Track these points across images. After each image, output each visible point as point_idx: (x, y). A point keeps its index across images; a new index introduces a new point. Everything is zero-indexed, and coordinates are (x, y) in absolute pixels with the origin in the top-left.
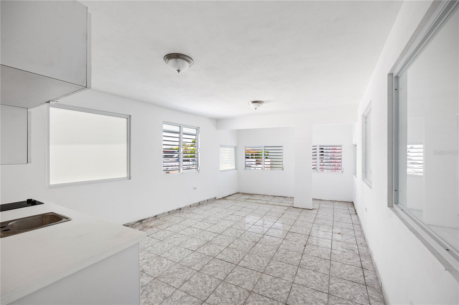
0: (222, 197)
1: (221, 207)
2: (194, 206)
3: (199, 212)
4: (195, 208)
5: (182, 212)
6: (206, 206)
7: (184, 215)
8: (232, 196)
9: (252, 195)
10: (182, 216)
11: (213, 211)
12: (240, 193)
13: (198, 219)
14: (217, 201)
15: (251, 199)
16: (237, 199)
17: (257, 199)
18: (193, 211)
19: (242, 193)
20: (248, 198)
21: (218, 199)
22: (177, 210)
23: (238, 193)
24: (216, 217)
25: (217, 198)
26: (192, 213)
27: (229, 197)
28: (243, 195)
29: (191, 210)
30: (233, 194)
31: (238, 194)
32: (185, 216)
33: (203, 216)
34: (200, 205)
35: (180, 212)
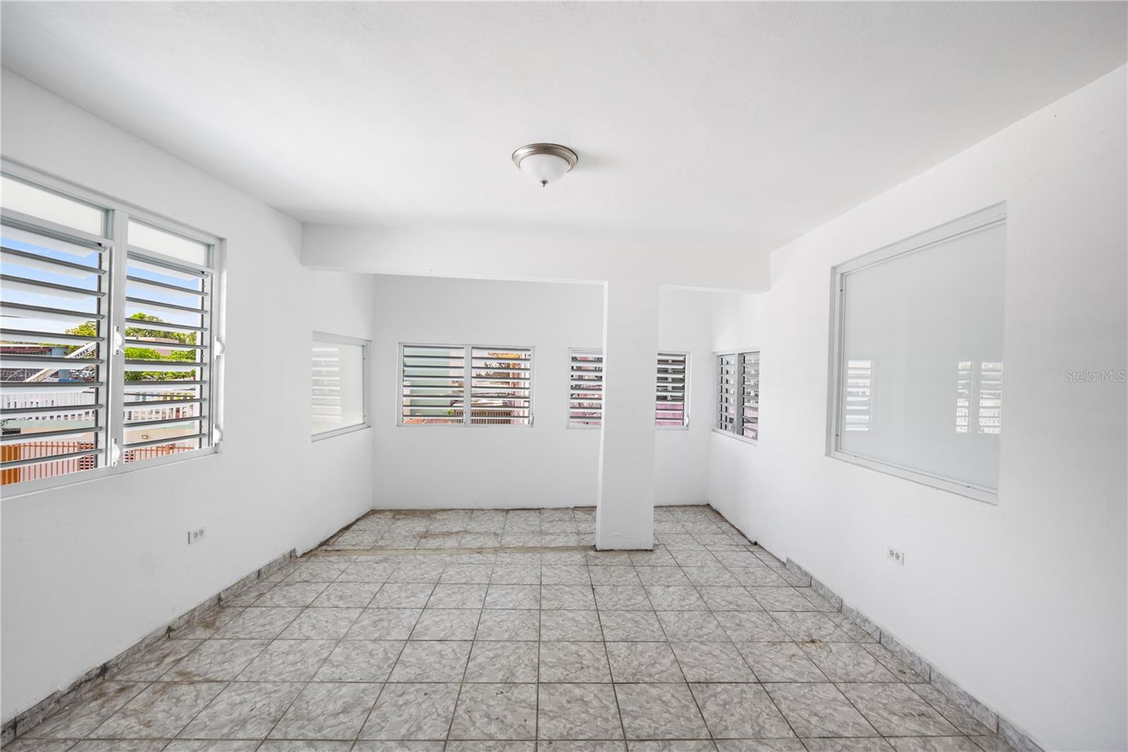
0: (318, 543)
1: (341, 604)
2: (188, 622)
3: (230, 661)
4: (201, 633)
5: (121, 690)
6: (257, 611)
7: (136, 713)
8: (354, 527)
9: (428, 514)
10: (124, 722)
11: (308, 638)
12: (381, 511)
13: (243, 723)
14: (305, 570)
15: (435, 536)
16: (380, 543)
17: (456, 529)
18: (191, 665)
19: (391, 511)
20: (424, 530)
21: (304, 555)
22: (76, 687)
23: (373, 512)
24: (341, 682)
25: (299, 553)
26: (188, 678)
27: (347, 535)
28: (394, 517)
29: (178, 661)
30: (358, 520)
31: (374, 518)
32: (148, 725)
33: (268, 694)
34: (223, 608)
35: (101, 695)
